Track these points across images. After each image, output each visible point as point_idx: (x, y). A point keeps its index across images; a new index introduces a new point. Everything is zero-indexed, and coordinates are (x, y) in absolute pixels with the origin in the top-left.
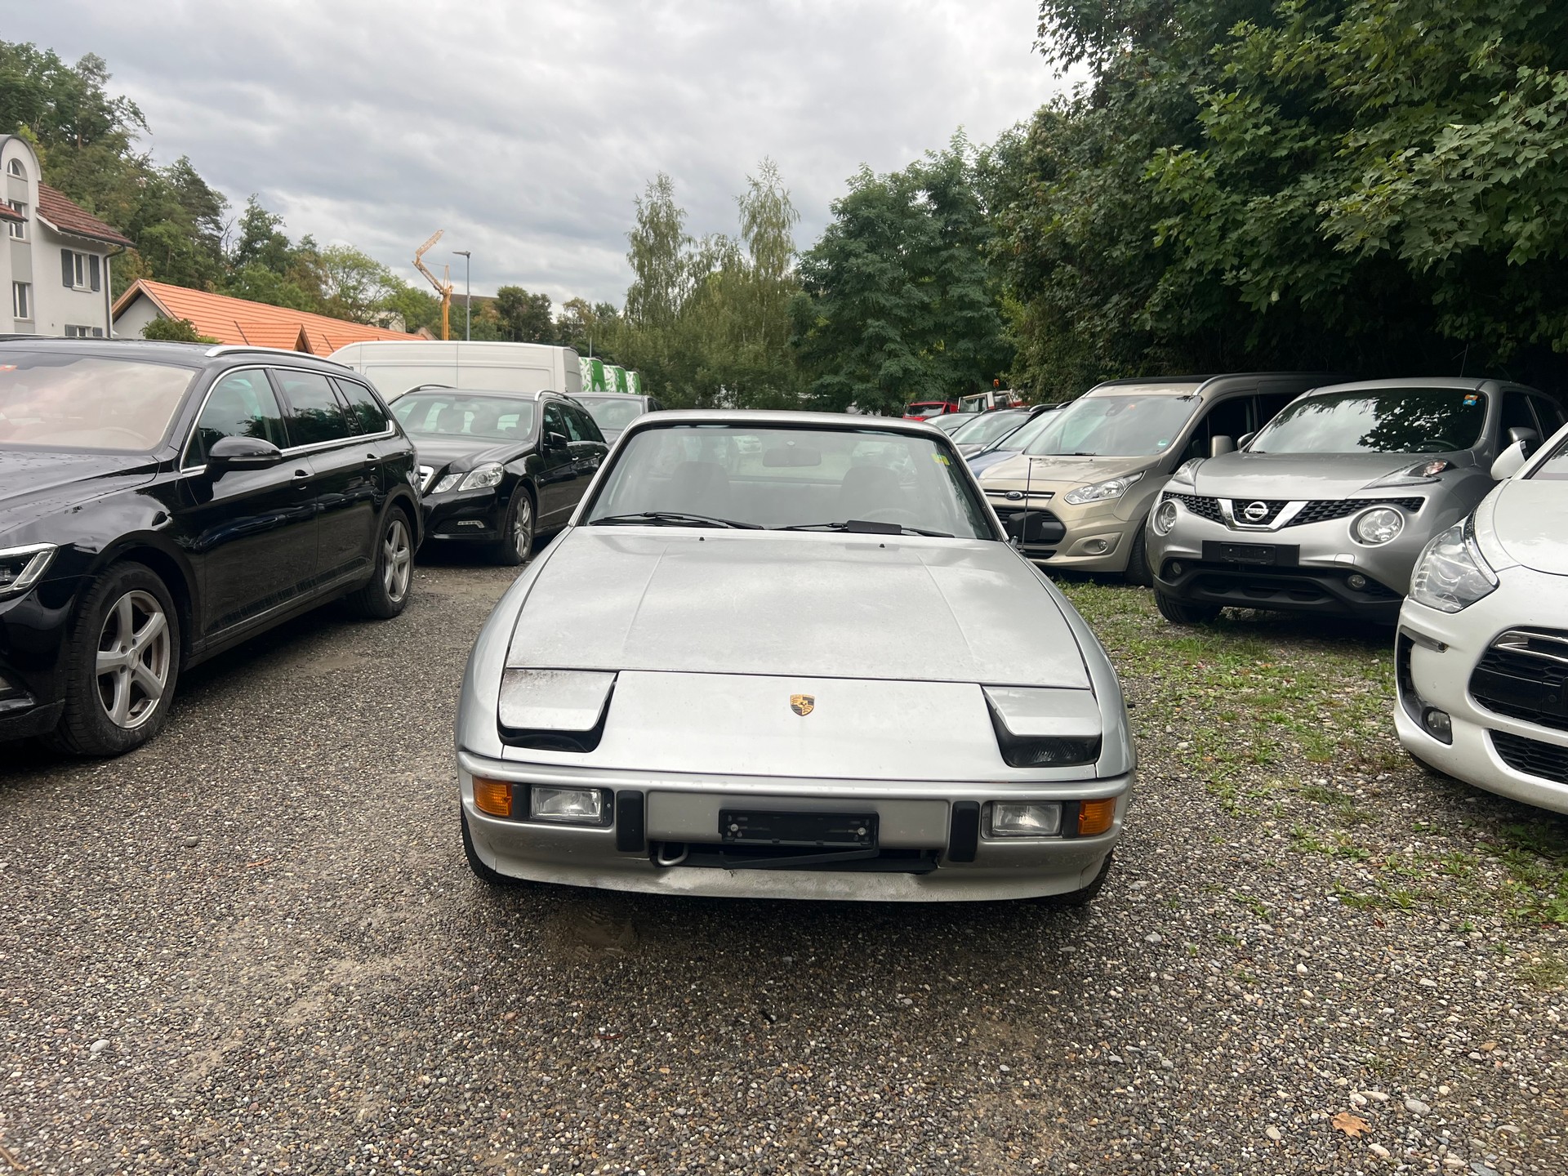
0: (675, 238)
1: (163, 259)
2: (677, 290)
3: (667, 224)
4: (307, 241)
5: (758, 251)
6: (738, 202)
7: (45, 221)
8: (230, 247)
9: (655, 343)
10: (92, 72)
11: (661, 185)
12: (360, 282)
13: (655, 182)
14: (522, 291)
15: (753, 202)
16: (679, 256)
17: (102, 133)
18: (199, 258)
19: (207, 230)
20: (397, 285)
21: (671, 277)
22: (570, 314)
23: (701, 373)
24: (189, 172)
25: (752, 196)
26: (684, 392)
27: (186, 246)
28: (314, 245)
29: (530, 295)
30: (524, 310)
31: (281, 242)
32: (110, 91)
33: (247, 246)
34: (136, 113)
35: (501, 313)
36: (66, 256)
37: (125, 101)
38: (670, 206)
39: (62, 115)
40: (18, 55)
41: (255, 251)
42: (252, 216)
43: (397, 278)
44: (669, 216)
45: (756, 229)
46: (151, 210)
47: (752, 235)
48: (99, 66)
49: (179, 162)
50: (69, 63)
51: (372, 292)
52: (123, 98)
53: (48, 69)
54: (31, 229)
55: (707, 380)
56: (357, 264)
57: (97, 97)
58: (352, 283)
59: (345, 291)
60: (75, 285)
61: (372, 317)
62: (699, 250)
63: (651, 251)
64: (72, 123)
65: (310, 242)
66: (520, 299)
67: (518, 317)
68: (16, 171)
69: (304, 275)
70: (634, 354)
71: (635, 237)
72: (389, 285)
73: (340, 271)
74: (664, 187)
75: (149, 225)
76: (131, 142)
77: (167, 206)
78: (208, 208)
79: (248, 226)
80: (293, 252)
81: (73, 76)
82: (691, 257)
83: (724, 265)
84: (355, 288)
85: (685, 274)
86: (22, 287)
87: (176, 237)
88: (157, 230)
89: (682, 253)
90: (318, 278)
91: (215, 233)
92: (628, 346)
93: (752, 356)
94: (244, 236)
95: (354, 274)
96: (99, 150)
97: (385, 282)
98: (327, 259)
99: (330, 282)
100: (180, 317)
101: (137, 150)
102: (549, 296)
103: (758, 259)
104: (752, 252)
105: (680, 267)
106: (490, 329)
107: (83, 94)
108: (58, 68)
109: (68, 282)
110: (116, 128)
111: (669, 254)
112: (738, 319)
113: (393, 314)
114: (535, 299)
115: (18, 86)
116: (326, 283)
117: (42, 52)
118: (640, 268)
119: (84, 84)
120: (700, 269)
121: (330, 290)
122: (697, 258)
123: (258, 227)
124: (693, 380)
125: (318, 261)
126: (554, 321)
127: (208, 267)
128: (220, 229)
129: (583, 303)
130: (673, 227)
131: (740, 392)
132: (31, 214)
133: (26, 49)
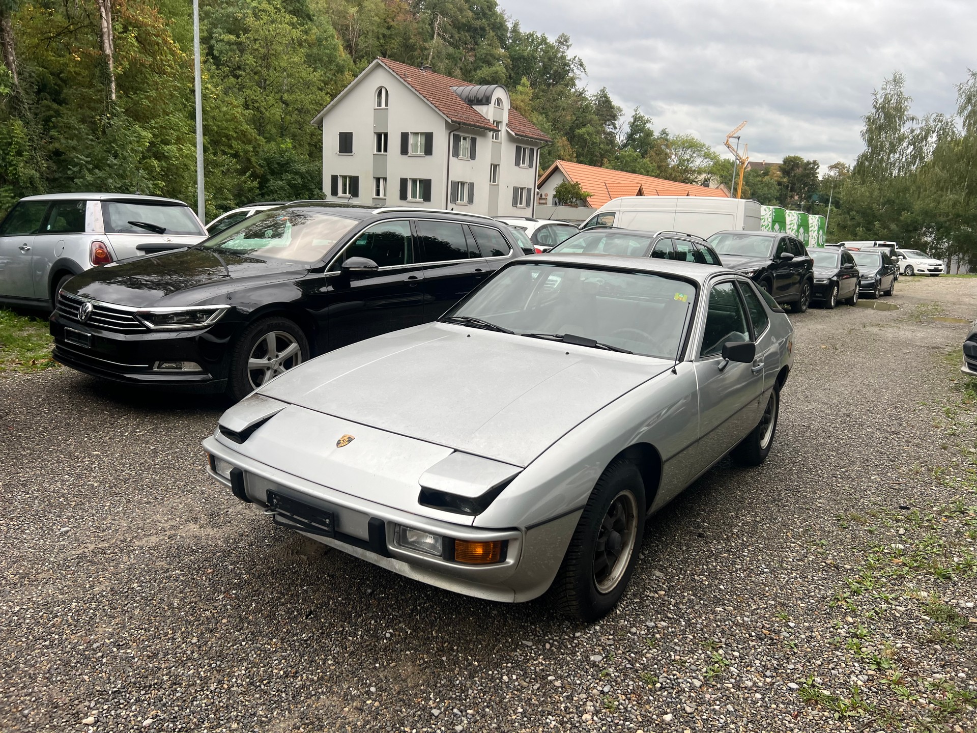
0: (900, 118)
1: (583, 147)
2: (897, 156)
3: (896, 109)
4: (664, 132)
5: (970, 124)
6: (957, 89)
7: (509, 130)
8: (621, 138)
9: (871, 194)
10: (562, 44)
11: (895, 81)
12: (691, 156)
13: (891, 78)
14: (800, 159)
15: (971, 87)
16: (902, 131)
17: (563, 78)
18: (602, 146)
19: (609, 129)
20: (714, 158)
21: (894, 146)
22: (832, 174)
23: (905, 215)
24: (605, 96)
25: (970, 83)
26: (889, 229)
27: (596, 139)
28: (667, 135)
29: (805, 161)
30: (799, 171)
31: (649, 134)
32: (570, 54)
33: (630, 137)
34: (581, 65)
35: (783, 173)
36: (518, 149)
37: (577, 59)
38: (900, 95)
39: (546, 69)
40: (528, 39)
41: (634, 140)
42: (635, 119)
43: (714, 153)
44: (899, 102)
45: (970, 108)
46: (581, 120)
47: (966, 113)
48: (566, 41)
49: (601, 91)
50: (552, 40)
51: (698, 162)
52: (575, 57)
53: (542, 44)
54: (503, 134)
55: (909, 221)
56: (691, 145)
57: (563, 58)
58: (687, 157)
59: (681, 162)
60: (521, 165)
61: (696, 178)
62: (920, 125)
63: (880, 128)
64: (549, 74)
65: (665, 133)
66: (798, 164)
67: (795, 176)
68: (499, 105)
69: (659, 152)
70: (854, 202)
71: (869, 119)
72: (709, 158)
73: (681, 150)
74: (897, 81)
75: (578, 129)
76: (577, 82)
77: (589, 117)
78: (611, 116)
79: (633, 125)
80: (655, 140)
81: (553, 47)
82: (913, 131)
83: (939, 136)
84: (688, 161)
85: (905, 144)
86: (495, 167)
87: (592, 134)
88: (583, 130)
89: (905, 129)
90: (666, 154)
91: (613, 131)
92: (851, 196)
93: (951, 203)
94: (629, 131)
95: (689, 151)
96: (559, 88)
97: (707, 156)
98: (673, 143)
99: (673, 157)
100: (575, 181)
101: (579, 85)
102: (818, 161)
103: (968, 130)
104: (964, 125)
105: (901, 139)
106: (772, 184)
107: (556, 57)
108: (546, 44)
109: (517, 164)
110: (571, 74)
111: (896, 130)
112: (944, 175)
113: (709, 176)
114: (808, 163)
115: (524, 56)
116: (670, 157)
117: (539, 36)
118: (870, 142)
119: (558, 51)
120: (918, 141)
121: (673, 161)
122: (917, 132)
123: (638, 125)
124: (898, 220)
125: (668, 144)
126: (820, 178)
127: (607, 151)
128: (615, 128)
129: (843, 166)
130: (900, 110)
131: (938, 230)
132: (503, 128)
133: (532, 35)
